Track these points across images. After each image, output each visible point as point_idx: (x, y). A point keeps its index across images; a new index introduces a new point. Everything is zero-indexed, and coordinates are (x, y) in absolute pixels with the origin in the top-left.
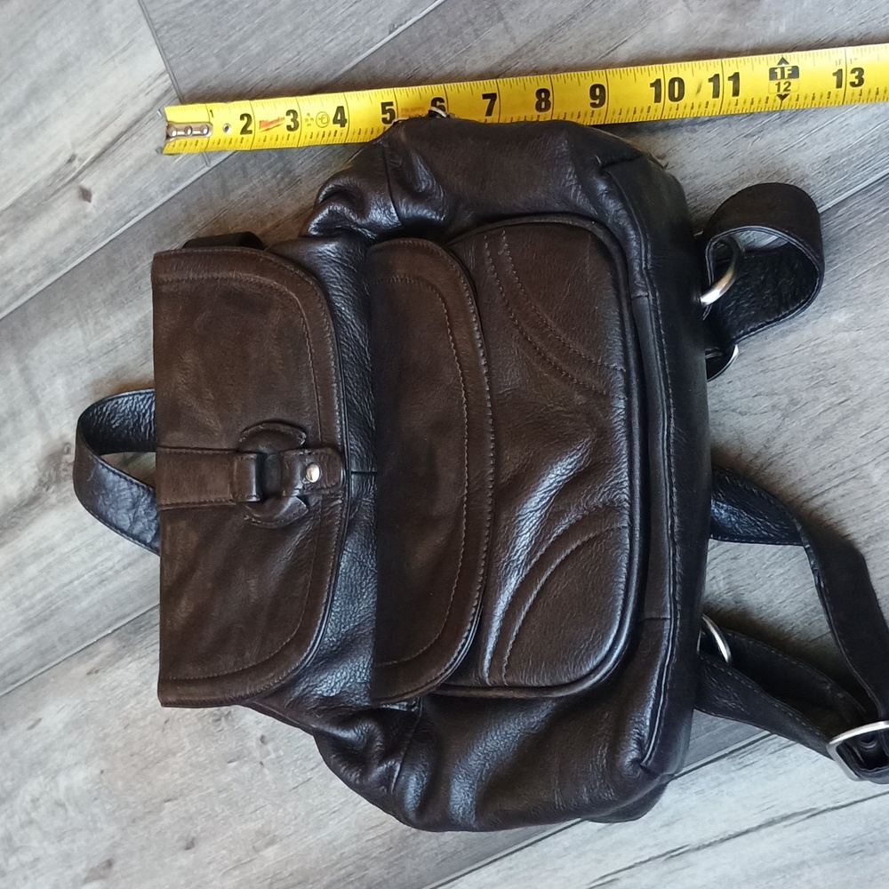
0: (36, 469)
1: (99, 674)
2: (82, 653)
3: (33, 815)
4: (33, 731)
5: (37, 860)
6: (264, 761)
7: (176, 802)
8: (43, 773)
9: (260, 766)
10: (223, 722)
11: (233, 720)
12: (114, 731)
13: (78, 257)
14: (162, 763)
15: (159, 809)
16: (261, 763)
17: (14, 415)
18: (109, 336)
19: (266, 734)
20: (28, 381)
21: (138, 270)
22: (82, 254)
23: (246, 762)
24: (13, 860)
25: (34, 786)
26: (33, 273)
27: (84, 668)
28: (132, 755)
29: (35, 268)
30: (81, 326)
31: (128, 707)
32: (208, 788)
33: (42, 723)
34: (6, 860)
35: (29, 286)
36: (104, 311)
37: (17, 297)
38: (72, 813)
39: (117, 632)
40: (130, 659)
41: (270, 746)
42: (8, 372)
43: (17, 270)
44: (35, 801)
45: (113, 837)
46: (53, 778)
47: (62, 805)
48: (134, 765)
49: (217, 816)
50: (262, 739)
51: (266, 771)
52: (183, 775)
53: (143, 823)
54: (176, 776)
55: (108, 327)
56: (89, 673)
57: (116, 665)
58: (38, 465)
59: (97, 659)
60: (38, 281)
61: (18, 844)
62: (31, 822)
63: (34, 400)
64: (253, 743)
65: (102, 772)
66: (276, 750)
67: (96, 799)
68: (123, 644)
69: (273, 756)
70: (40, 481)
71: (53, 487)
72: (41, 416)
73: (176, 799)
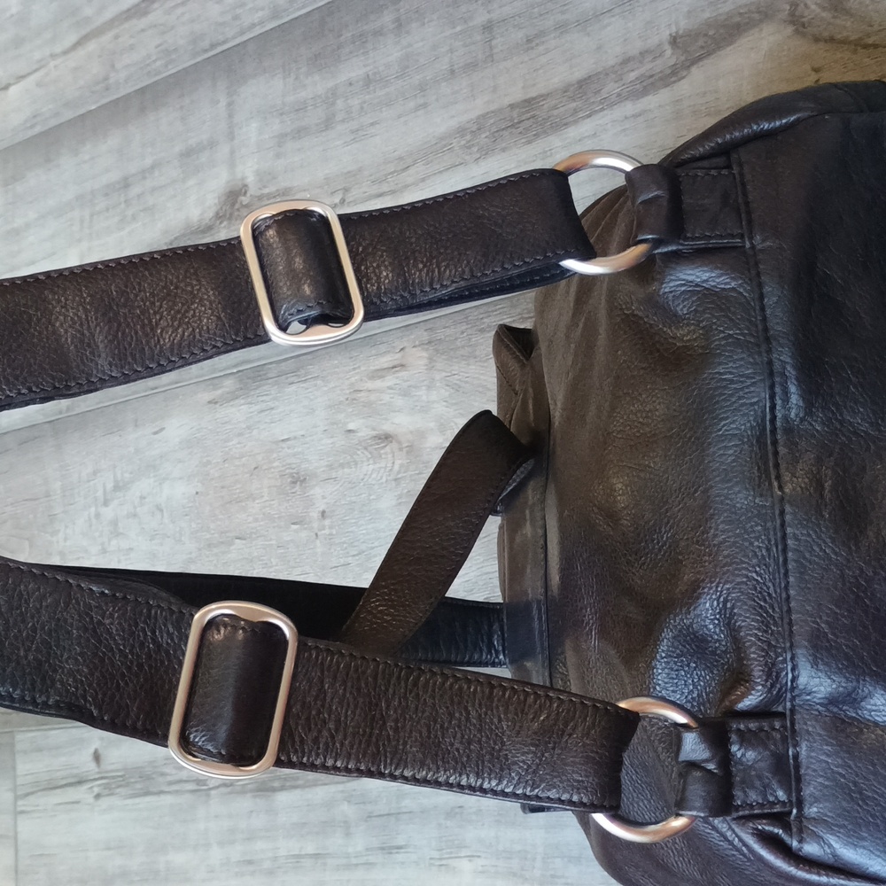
0: (216, 201)
1: (217, 406)
2: (209, 382)
3: (138, 509)
4: (156, 436)
5: (131, 549)
6: (319, 533)
7: (244, 542)
8: (154, 476)
9: (315, 536)
10: (298, 487)
11: (305, 488)
12: (215, 461)
13: (299, 9)
14: (243, 504)
15: (231, 543)
16: (316, 534)
17: (212, 144)
18: (303, 94)
19: (327, 510)
20: (230, 116)
21: (342, 38)
22: (303, 7)
23: (305, 529)
24: (114, 542)
25: (144, 485)
26: (260, 14)
27: (207, 396)
28: (223, 487)
29: (262, 9)
30: (284, 78)
31: (231, 444)
32: (271, 540)
33: (163, 432)
34: (110, 541)
35: (254, 25)
36: (304, 69)
37: (242, 33)
38: (166, 521)
39: (240, 374)
40: (242, 401)
41: (327, 522)
42: (218, 102)
43: (248, 7)
44: (142, 498)
45: (191, 553)
46: (160, 484)
47: (161, 510)
48: (222, 497)
49: (271, 567)
50: (323, 513)
51: (318, 541)
52: (256, 520)
53: (215, 550)
54: (251, 519)
55: (305, 86)
56: (209, 402)
57: (232, 403)
58: (219, 198)
59: (219, 392)
60: (261, 23)
61: (121, 530)
62: (135, 515)
63: (231, 136)
64: (315, 514)
65: (197, 493)
66: (331, 528)
67: (186, 515)
68: (242, 386)
69: (327, 531)
70: (217, 213)
71: (225, 223)
72: (232, 152)
73: (245, 539)
